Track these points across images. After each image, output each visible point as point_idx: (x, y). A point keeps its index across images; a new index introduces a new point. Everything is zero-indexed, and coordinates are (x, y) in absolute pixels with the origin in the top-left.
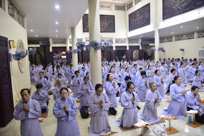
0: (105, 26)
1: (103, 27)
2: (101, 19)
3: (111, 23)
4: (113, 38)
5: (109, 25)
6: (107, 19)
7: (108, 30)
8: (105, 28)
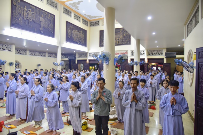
0: (120, 39)
1: (118, 40)
2: (116, 32)
3: (127, 35)
4: (128, 50)
5: (124, 37)
6: (122, 31)
7: (123, 42)
8: (120, 41)
